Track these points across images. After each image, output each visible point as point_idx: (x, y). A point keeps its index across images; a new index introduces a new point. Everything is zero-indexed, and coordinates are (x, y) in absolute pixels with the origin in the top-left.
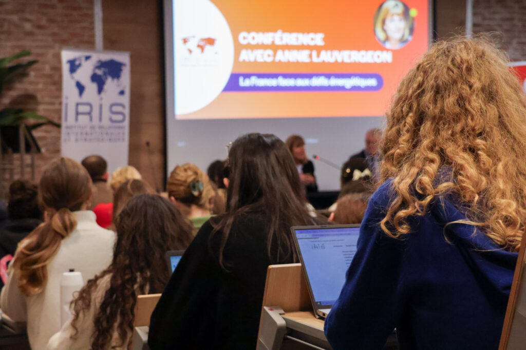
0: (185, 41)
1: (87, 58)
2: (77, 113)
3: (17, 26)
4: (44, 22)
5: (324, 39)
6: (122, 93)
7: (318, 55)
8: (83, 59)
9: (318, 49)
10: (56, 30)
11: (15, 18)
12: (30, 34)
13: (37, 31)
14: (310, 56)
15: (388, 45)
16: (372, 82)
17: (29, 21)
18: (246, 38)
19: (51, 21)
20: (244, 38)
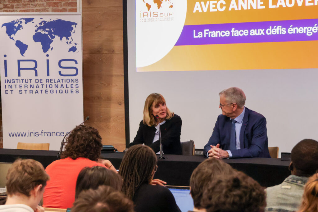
1: (28, 20)
2: (20, 69)
6: (73, 49)
7: (275, 3)
8: (24, 21)
14: (266, 3)
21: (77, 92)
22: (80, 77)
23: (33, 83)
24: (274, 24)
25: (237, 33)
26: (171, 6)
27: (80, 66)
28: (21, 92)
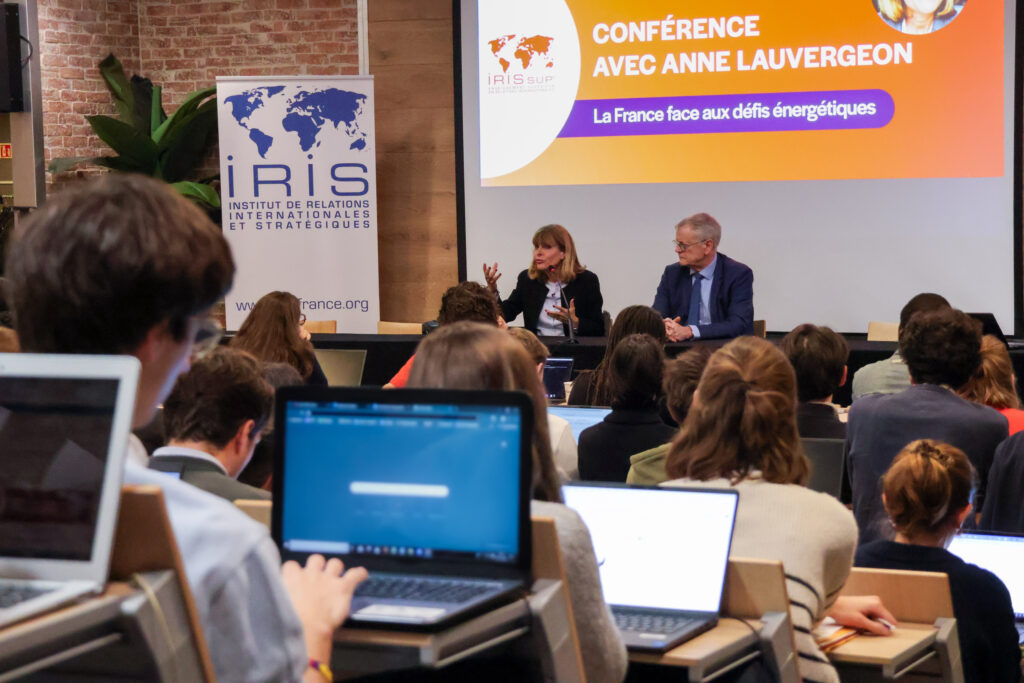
0: (496, 46)
1: (273, 91)
2: (257, 182)
3: (249, 39)
4: (285, 30)
5: (759, 26)
6: (359, 145)
7: (748, 60)
8: (265, 92)
9: (749, 46)
10: (302, 42)
11: (246, 26)
12: (268, 50)
13: (276, 46)
14: (732, 61)
15: (906, 28)
16: (869, 109)
17: (265, 29)
18: (605, 32)
19: (295, 27)
20: (602, 33)
21: (367, 225)
22: (372, 196)
23: (283, 208)
24: (747, 99)
25: (677, 115)
26: (550, 65)
27: (371, 177)
28: (259, 226)
